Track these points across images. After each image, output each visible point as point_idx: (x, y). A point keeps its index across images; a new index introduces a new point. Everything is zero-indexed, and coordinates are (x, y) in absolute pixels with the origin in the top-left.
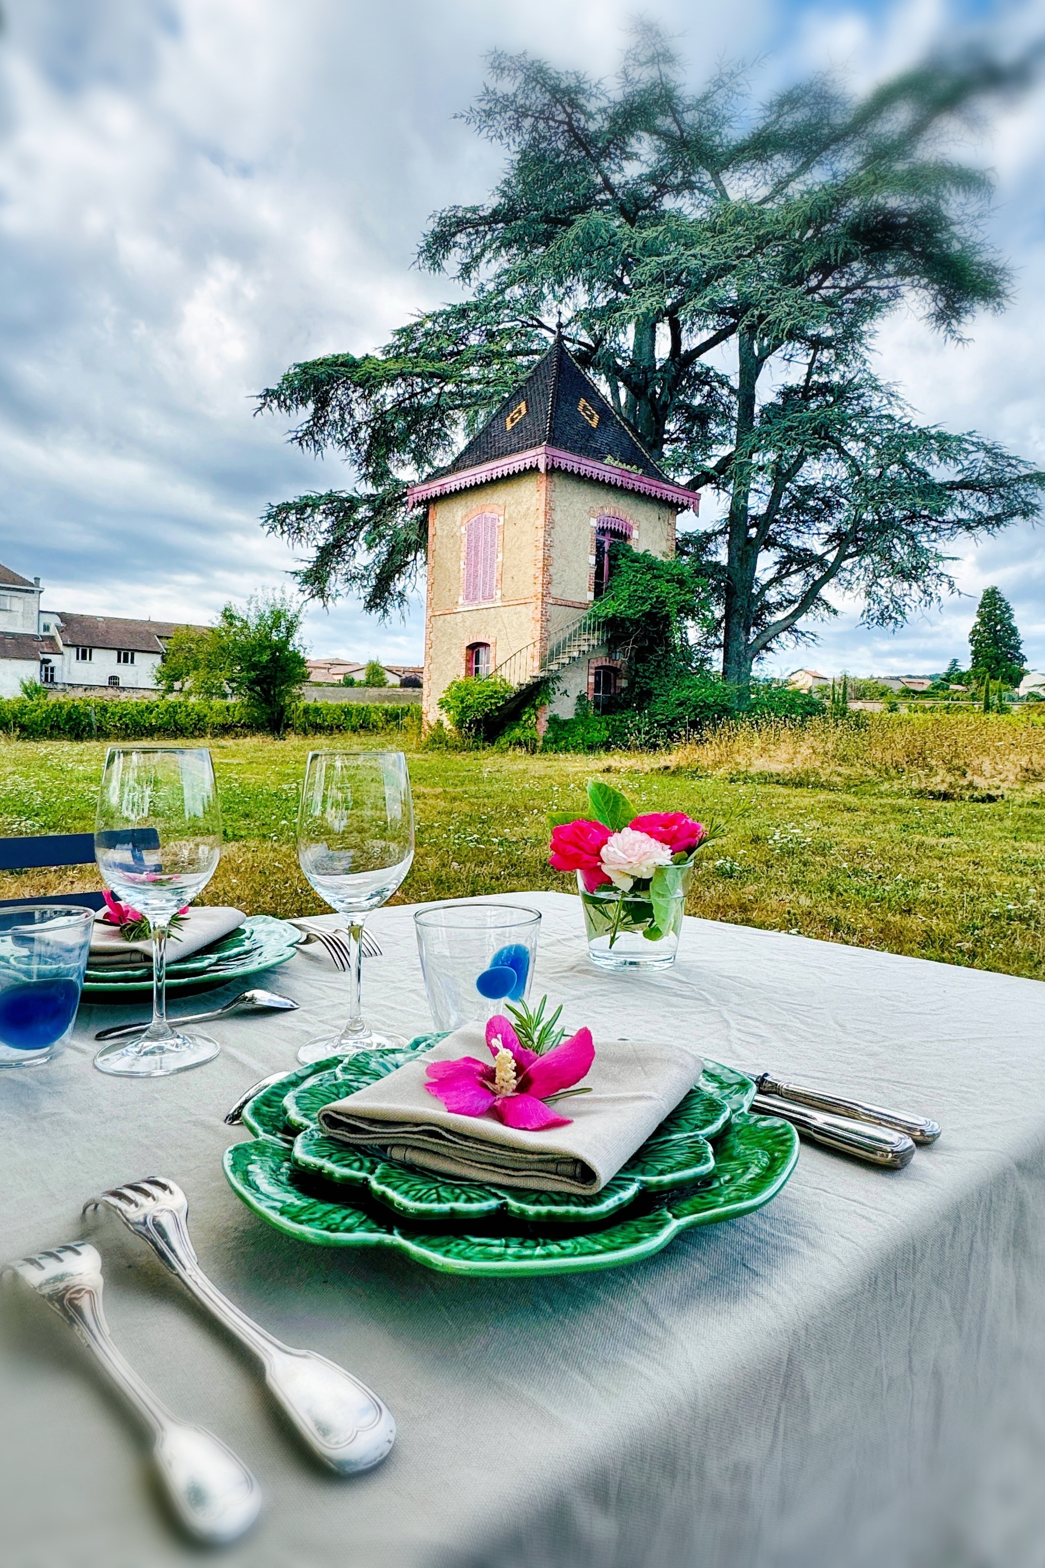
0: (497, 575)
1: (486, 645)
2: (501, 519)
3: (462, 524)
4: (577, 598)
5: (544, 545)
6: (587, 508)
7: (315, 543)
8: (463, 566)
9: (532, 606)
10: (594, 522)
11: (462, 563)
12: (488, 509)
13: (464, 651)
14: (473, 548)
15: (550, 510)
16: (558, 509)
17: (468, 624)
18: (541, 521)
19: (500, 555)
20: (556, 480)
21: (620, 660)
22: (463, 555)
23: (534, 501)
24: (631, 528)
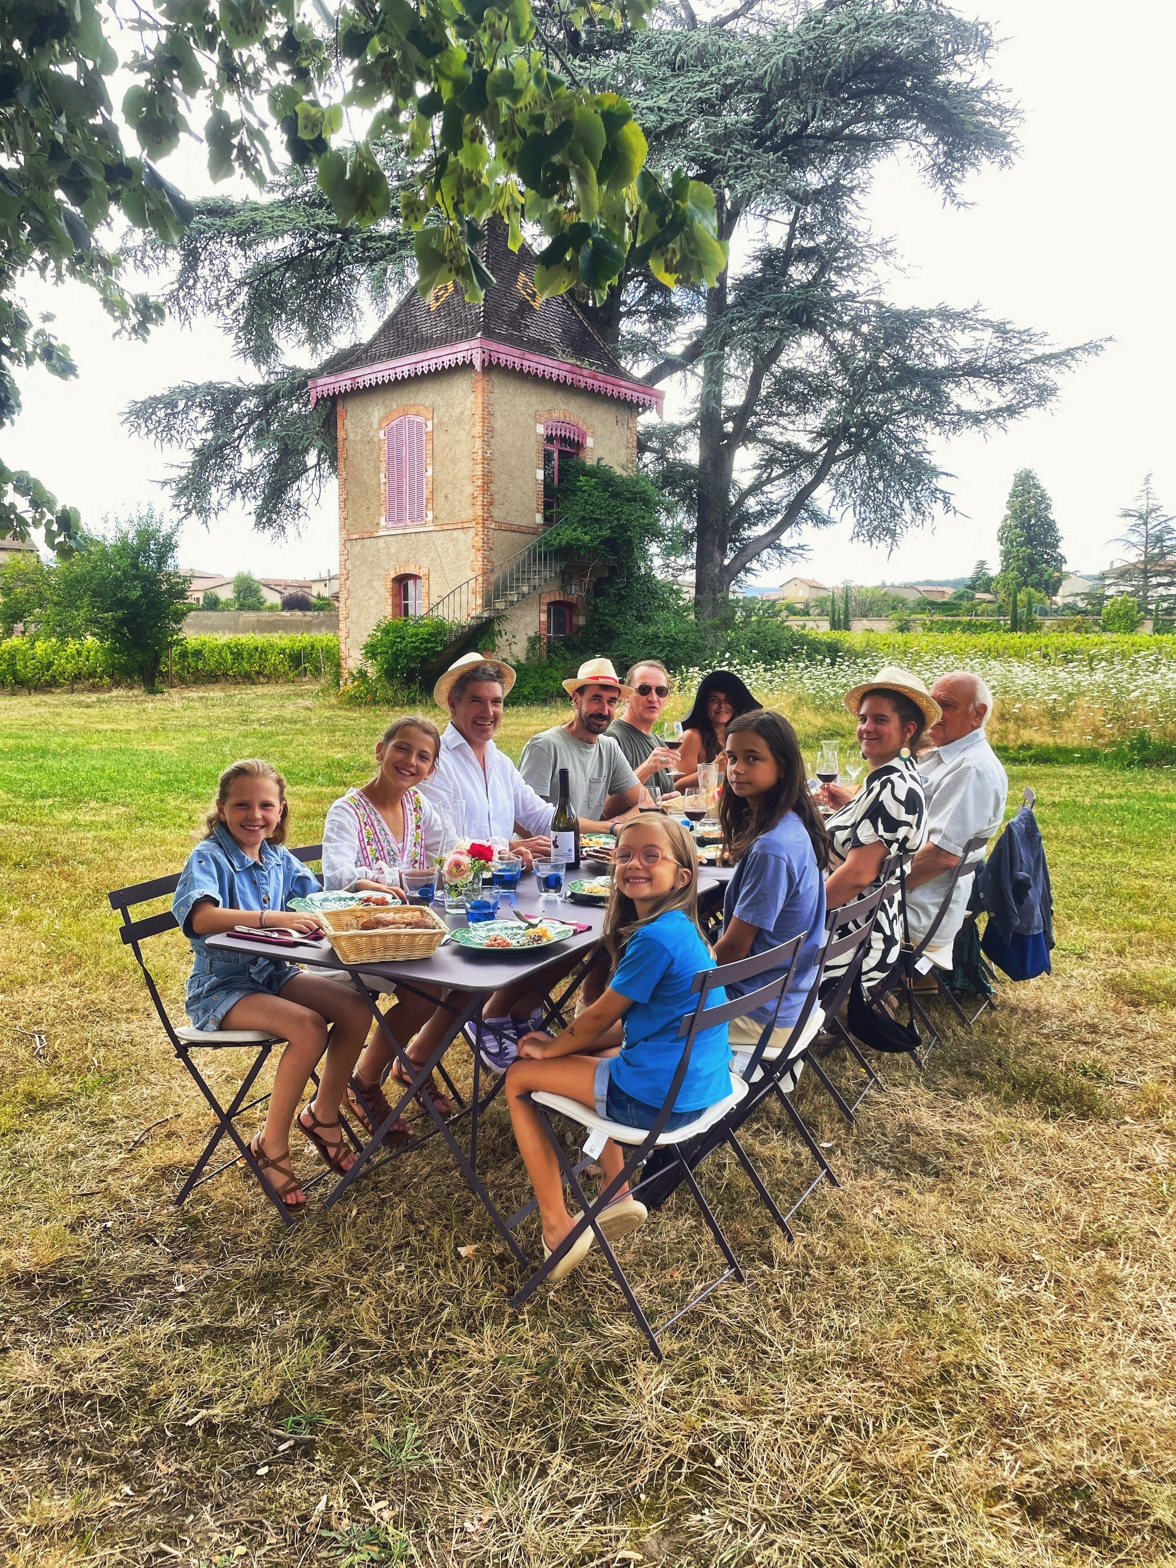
0: (426, 493)
1: (415, 577)
2: (429, 423)
3: (380, 428)
4: (524, 522)
5: (484, 458)
6: (531, 412)
7: (190, 445)
8: (383, 480)
9: (472, 532)
10: (541, 429)
11: (382, 476)
12: (413, 410)
13: (389, 585)
14: (395, 459)
15: (488, 416)
16: (497, 414)
17: (393, 551)
18: (478, 430)
19: (430, 469)
20: (495, 379)
21: (575, 592)
22: (383, 465)
23: (469, 404)
24: (584, 436)
